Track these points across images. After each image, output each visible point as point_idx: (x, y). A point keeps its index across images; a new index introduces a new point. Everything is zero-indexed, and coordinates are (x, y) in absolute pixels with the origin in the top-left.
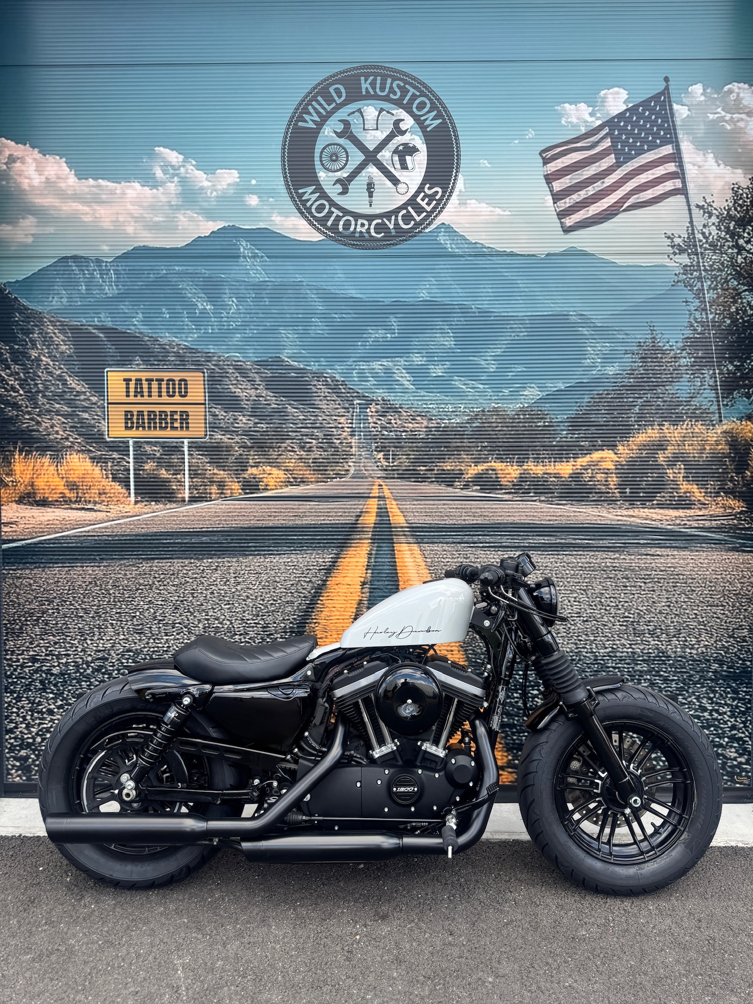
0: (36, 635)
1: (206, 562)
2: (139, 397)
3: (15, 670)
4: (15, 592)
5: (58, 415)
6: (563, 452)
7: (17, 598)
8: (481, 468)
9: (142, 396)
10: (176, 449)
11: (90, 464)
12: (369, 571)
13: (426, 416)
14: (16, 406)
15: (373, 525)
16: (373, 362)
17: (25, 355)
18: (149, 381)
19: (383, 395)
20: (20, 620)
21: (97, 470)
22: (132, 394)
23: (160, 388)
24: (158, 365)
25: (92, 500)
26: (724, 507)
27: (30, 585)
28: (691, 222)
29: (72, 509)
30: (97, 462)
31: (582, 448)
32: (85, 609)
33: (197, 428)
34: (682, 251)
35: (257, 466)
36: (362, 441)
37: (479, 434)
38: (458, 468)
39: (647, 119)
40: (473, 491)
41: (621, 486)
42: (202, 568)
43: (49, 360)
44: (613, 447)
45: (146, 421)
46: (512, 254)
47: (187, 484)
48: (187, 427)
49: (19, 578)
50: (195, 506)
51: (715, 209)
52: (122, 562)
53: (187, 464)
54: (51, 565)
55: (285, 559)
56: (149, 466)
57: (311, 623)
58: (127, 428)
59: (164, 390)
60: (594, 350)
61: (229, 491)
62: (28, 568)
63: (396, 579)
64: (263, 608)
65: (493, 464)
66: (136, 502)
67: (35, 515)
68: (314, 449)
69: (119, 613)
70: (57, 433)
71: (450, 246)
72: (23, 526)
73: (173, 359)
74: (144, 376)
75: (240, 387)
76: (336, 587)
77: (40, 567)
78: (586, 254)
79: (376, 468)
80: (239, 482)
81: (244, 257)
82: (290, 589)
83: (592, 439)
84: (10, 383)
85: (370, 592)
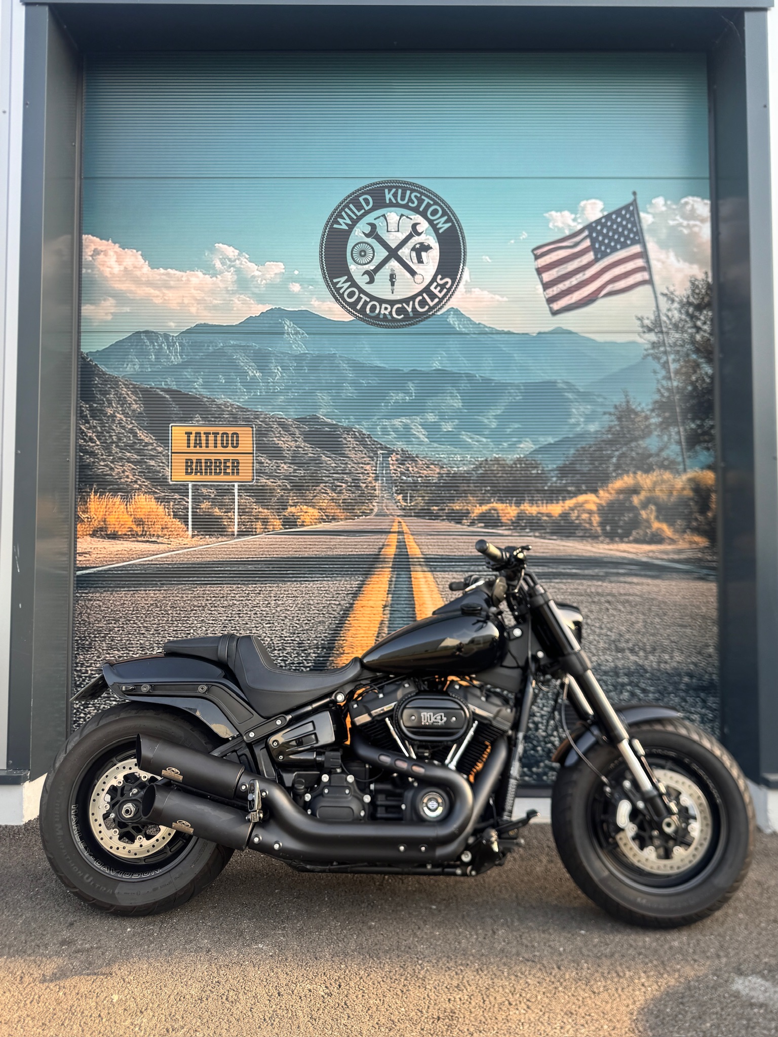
0: (103, 650)
1: (251, 587)
2: (198, 448)
3: (84, 680)
4: (86, 613)
5: (128, 462)
6: (554, 495)
7: (88, 618)
8: (485, 508)
9: (201, 447)
10: (229, 491)
11: (155, 503)
12: (390, 596)
13: (438, 464)
14: (92, 454)
15: (393, 556)
16: (393, 419)
17: (102, 412)
18: (207, 434)
19: (402, 447)
20: (90, 637)
21: (161, 509)
22: (192, 445)
23: (216, 440)
24: (215, 421)
25: (155, 533)
26: (691, 542)
27: (100, 606)
28: (657, 307)
29: (138, 541)
30: (161, 502)
31: (569, 492)
32: (146, 627)
33: (246, 473)
34: (650, 330)
35: (296, 506)
36: (384, 484)
37: (483, 480)
38: (466, 508)
39: (620, 224)
40: (478, 527)
41: (602, 524)
42: (247, 592)
43: (122, 416)
44: (595, 491)
45: (203, 468)
46: (509, 333)
47: (236, 521)
48: (238, 473)
49: (91, 600)
50: (243, 539)
51: (677, 297)
52: (180, 586)
53: (236, 504)
54: (118, 589)
55: (318, 584)
56: (205, 505)
57: (339, 640)
58: (187, 473)
59: (219, 442)
60: (578, 412)
61: (271, 527)
62: (98, 592)
63: (412, 602)
64: (298, 626)
65: (495, 505)
66: (193, 536)
67: (106, 547)
68: (344, 491)
69: (176, 630)
70: (127, 477)
71: (458, 327)
72: (95, 555)
73: (227, 416)
74: (202, 430)
75: (283, 439)
76: (361, 609)
77: (108, 591)
78: (570, 333)
79: (396, 508)
80: (280, 519)
81: (288, 334)
82: (322, 610)
83: (577, 485)
84: (89, 435)
85: (391, 614)
